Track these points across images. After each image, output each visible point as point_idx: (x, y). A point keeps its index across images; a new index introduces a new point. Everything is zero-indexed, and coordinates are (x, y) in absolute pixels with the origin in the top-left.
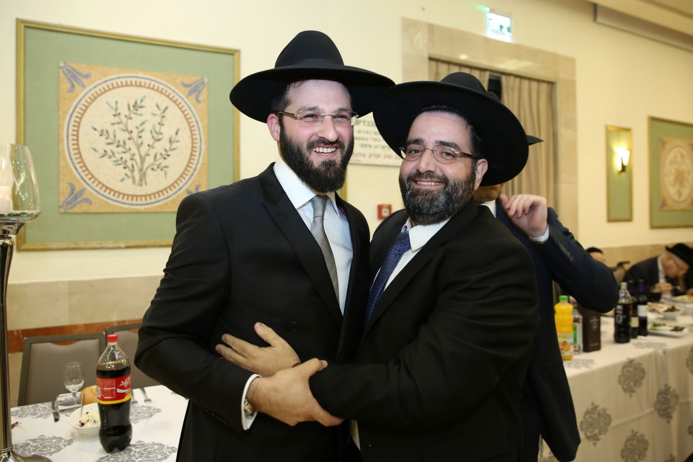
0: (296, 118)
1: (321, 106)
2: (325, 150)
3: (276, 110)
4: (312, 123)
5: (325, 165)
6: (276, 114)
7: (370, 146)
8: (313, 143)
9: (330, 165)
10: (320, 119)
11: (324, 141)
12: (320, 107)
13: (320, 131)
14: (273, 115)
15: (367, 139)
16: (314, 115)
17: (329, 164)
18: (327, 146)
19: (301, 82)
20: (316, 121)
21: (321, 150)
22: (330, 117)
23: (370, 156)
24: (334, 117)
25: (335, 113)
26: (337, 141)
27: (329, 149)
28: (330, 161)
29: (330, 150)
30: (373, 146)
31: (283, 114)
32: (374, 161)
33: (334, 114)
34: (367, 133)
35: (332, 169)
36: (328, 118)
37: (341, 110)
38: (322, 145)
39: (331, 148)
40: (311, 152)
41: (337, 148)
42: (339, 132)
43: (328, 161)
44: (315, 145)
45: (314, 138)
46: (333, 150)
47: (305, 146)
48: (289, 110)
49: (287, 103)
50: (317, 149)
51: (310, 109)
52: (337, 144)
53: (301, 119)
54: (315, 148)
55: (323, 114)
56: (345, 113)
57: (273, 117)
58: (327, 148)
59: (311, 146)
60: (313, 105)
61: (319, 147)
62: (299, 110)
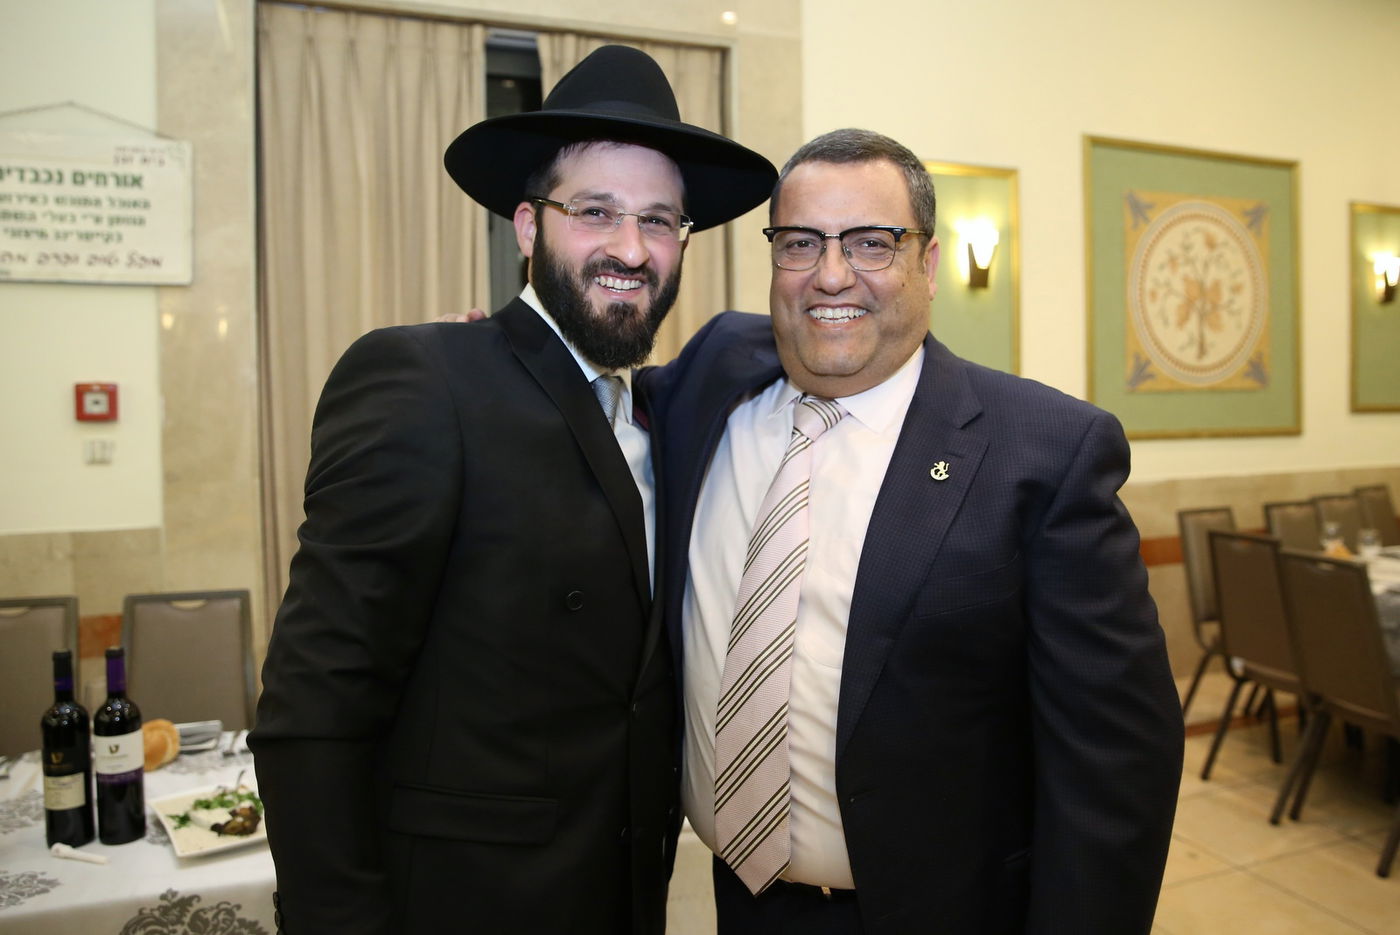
0: (565, 212)
1: (618, 194)
2: (618, 283)
3: (534, 195)
4: (596, 226)
5: (615, 312)
6: (532, 204)
7: (42, 235)
8: (595, 266)
9: (625, 313)
10: (615, 220)
11: (617, 264)
12: (617, 196)
13: (611, 245)
14: (527, 205)
15: (33, 217)
16: (600, 211)
17: (623, 311)
18: (622, 274)
19: (587, 143)
20: (606, 224)
21: (610, 282)
22: (636, 218)
23: (43, 259)
24: (644, 220)
25: (646, 212)
26: (642, 268)
27: (627, 282)
28: (625, 305)
29: (627, 284)
30: (51, 234)
31: (544, 204)
32: (51, 271)
33: (643, 214)
34: (33, 200)
35: (627, 321)
36: (631, 221)
37: (660, 207)
38: (612, 271)
39: (631, 280)
40: (590, 283)
41: (643, 282)
42: (649, 252)
43: (621, 304)
44: (600, 271)
45: (599, 257)
46: (634, 284)
47: (578, 270)
48: (554, 196)
49: (554, 183)
50: (603, 280)
51: (597, 198)
52: (643, 272)
53: (576, 215)
54: (599, 276)
55: (620, 211)
56: (665, 215)
57: (526, 209)
58: (623, 279)
59: (591, 271)
60: (602, 191)
61: (607, 275)
62: (574, 197)
